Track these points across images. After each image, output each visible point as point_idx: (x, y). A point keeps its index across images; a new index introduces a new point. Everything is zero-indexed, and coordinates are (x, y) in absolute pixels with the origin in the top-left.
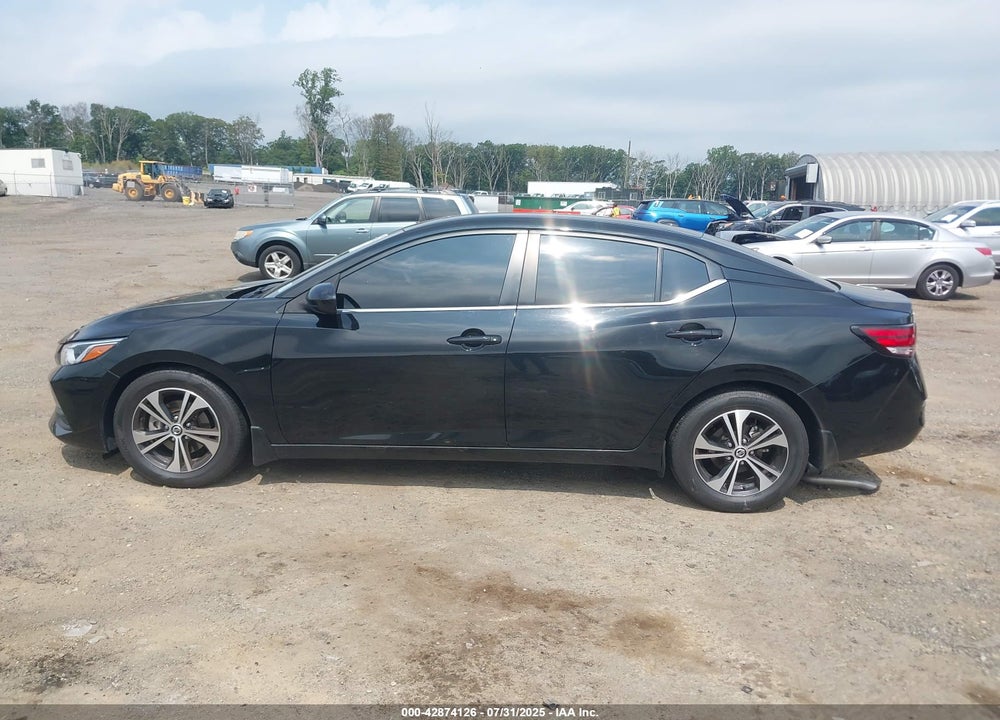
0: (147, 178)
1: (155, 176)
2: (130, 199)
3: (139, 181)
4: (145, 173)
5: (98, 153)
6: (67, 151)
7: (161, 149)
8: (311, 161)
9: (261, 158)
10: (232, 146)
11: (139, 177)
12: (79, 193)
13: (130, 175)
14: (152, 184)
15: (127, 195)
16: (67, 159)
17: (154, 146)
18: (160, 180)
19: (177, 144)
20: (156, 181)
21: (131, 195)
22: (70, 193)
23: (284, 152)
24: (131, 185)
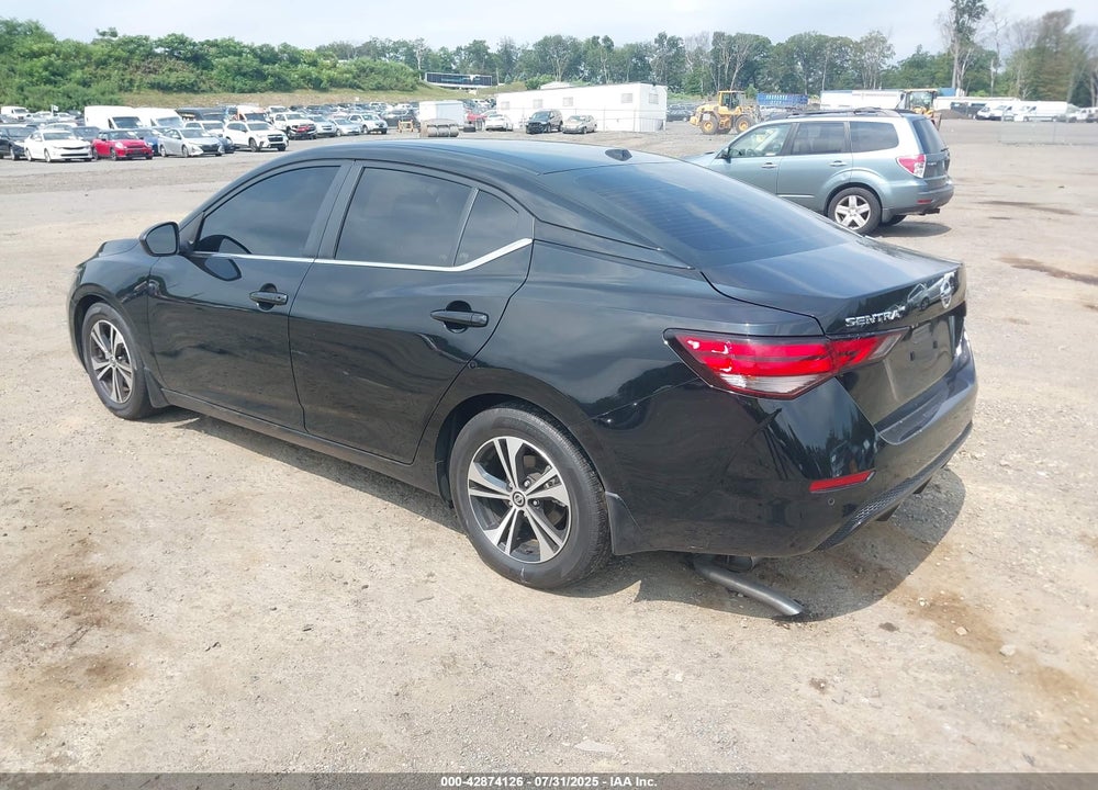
0: (724, 110)
1: (733, 107)
2: (705, 133)
3: (716, 113)
4: (723, 105)
5: (713, 84)
6: (654, 85)
7: (777, 77)
8: (946, 81)
9: (886, 81)
10: (855, 68)
11: (716, 108)
12: (661, 128)
13: (709, 107)
14: (728, 116)
15: (702, 128)
16: (653, 92)
17: (770, 74)
18: (737, 111)
19: (793, 69)
20: (732, 113)
21: (706, 129)
22: (652, 127)
23: (916, 72)
24: (707, 117)
